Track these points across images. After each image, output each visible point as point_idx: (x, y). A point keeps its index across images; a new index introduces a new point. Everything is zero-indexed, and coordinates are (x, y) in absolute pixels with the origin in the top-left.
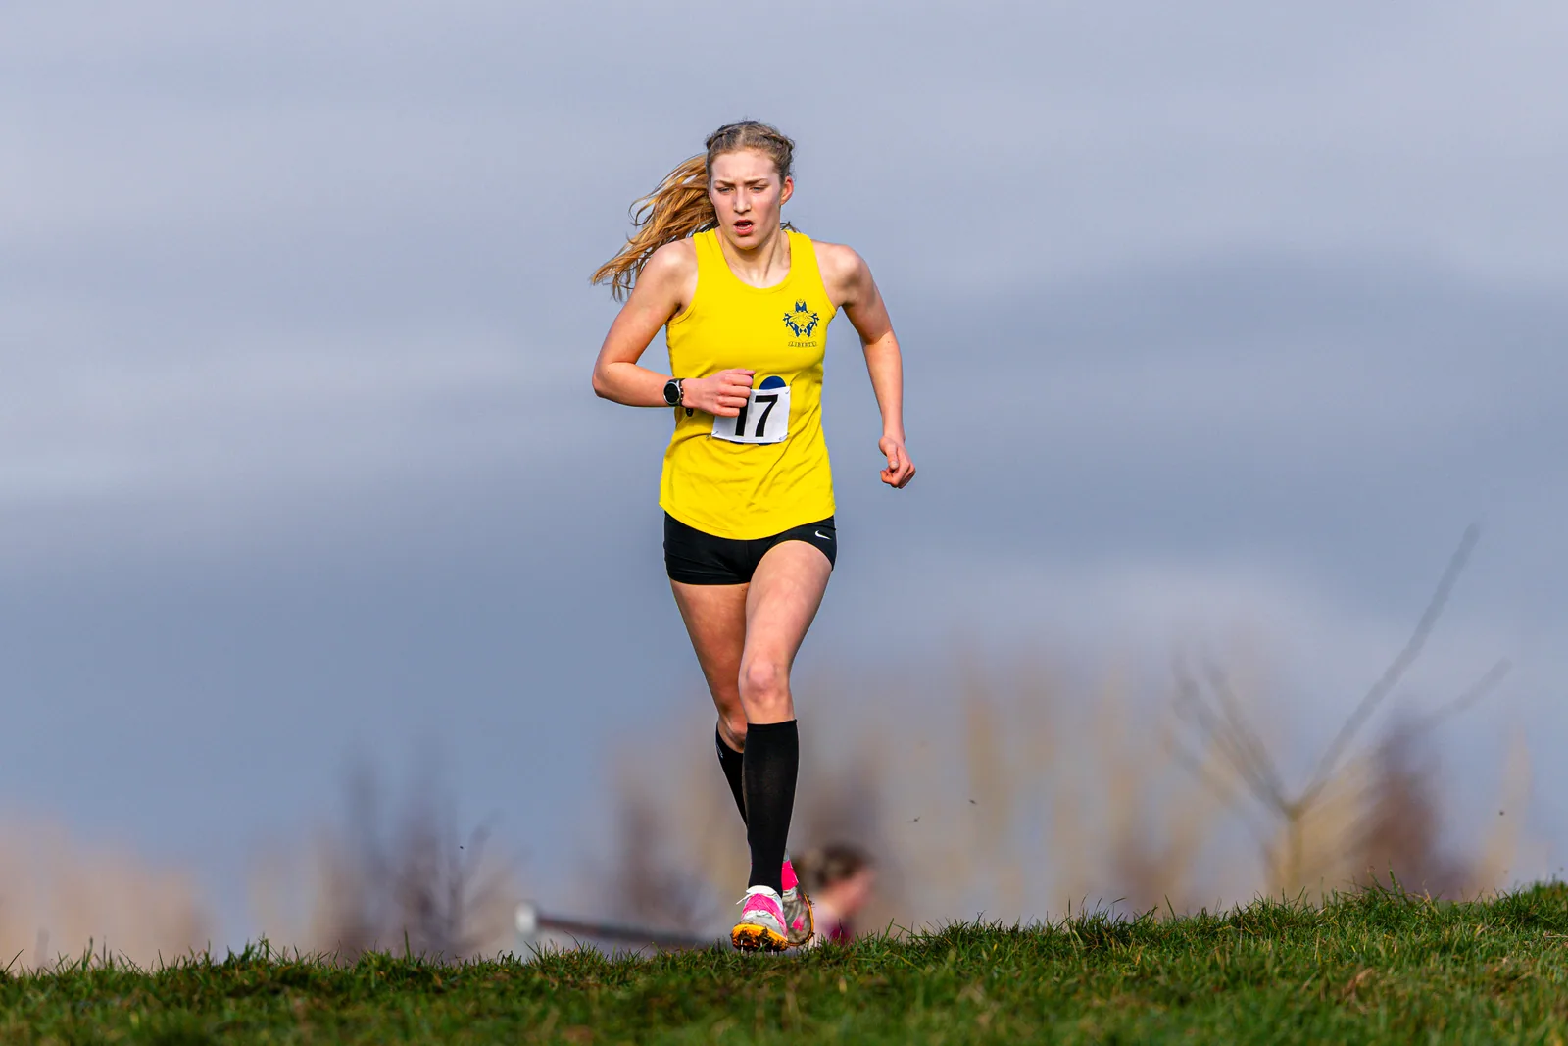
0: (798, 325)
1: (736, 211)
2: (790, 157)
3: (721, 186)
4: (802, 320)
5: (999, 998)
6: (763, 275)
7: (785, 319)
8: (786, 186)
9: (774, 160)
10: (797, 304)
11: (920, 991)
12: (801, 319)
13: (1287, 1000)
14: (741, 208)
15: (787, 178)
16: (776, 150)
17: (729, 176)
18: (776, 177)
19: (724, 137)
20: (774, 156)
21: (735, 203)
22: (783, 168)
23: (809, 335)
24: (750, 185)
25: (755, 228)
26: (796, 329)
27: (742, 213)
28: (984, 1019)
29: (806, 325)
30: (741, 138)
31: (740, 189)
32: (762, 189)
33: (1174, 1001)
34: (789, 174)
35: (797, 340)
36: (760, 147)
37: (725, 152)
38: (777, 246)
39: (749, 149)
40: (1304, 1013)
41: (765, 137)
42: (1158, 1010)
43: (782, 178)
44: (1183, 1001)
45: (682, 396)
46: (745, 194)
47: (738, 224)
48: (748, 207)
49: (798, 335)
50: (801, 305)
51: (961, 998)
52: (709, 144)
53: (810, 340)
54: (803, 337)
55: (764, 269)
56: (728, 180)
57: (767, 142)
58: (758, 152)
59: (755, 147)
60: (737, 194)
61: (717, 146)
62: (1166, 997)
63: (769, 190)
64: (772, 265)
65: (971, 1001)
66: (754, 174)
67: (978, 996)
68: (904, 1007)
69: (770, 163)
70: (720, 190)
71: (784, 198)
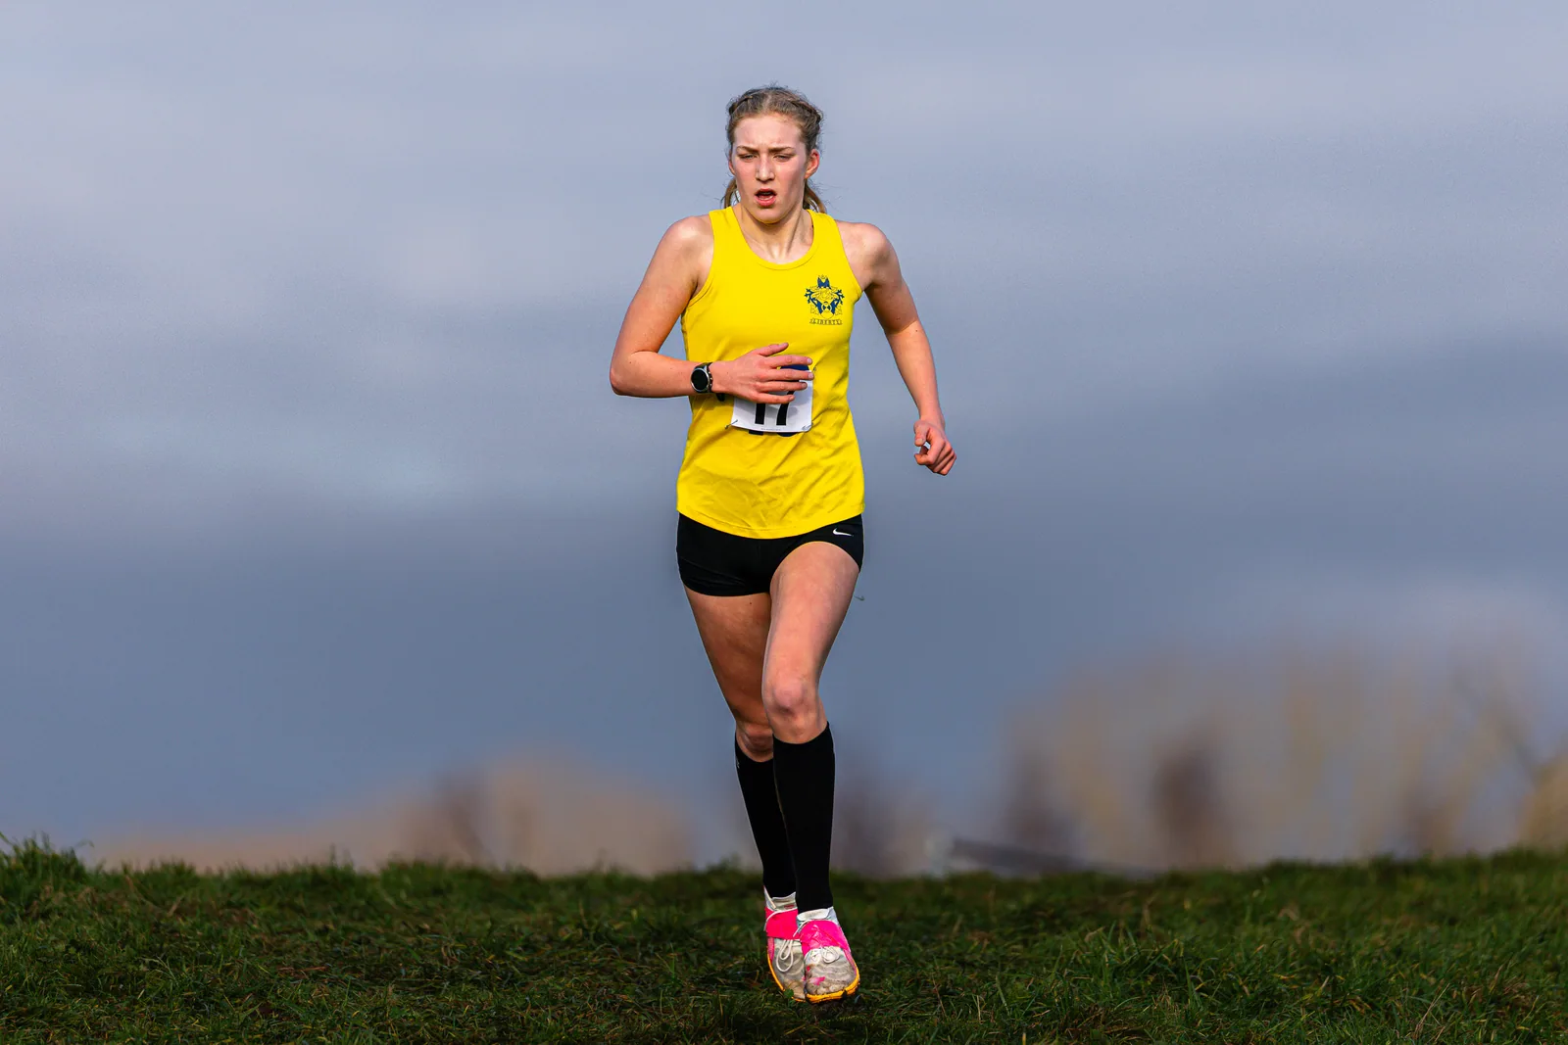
0: (822, 302)
1: (759, 180)
2: (818, 128)
3: (744, 152)
4: (825, 297)
5: (1310, 917)
6: (785, 250)
7: (806, 295)
8: (812, 160)
9: (801, 127)
10: (819, 281)
11: (1249, 910)
12: (825, 295)
13: (1531, 923)
14: (764, 175)
15: (813, 151)
16: (804, 118)
17: (753, 143)
18: (802, 147)
19: (749, 101)
20: (802, 124)
21: (758, 171)
22: (810, 137)
23: (833, 312)
24: (774, 152)
25: (779, 199)
26: (819, 305)
27: (765, 182)
28: (1298, 933)
29: (830, 301)
30: (768, 101)
31: (764, 156)
32: (787, 157)
33: (1446, 921)
34: (815, 146)
35: (819, 317)
36: (787, 114)
37: (750, 116)
38: (800, 222)
39: (777, 114)
40: (1544, 932)
41: (793, 103)
42: (1433, 928)
43: (809, 149)
44: (1452, 922)
45: (711, 381)
46: (769, 161)
47: (760, 194)
48: (772, 176)
49: (821, 312)
50: (824, 281)
51: (1281, 916)
52: (731, 110)
53: (835, 317)
54: (827, 314)
55: (786, 245)
56: (752, 146)
57: (794, 109)
58: (785, 118)
59: (782, 112)
60: (760, 161)
61: (742, 110)
62: (1439, 918)
63: (794, 159)
64: (794, 241)
65: (1288, 919)
66: (779, 142)
67: (1294, 916)
68: (1236, 923)
69: (796, 131)
70: (742, 157)
71: (809, 172)
